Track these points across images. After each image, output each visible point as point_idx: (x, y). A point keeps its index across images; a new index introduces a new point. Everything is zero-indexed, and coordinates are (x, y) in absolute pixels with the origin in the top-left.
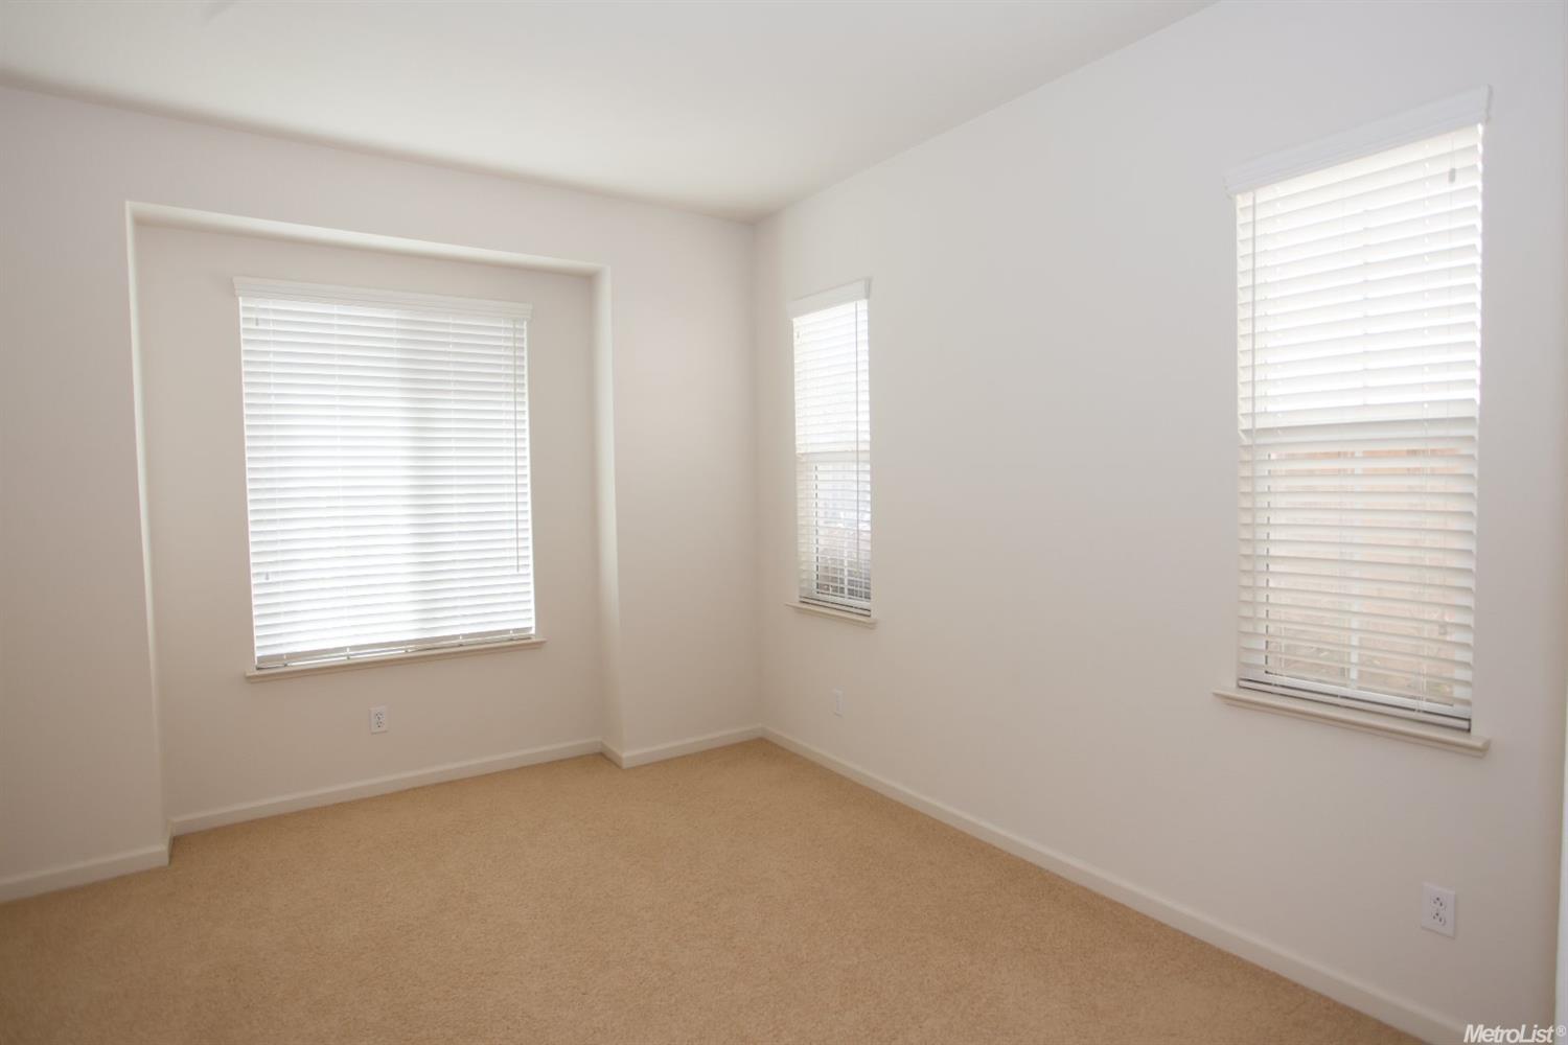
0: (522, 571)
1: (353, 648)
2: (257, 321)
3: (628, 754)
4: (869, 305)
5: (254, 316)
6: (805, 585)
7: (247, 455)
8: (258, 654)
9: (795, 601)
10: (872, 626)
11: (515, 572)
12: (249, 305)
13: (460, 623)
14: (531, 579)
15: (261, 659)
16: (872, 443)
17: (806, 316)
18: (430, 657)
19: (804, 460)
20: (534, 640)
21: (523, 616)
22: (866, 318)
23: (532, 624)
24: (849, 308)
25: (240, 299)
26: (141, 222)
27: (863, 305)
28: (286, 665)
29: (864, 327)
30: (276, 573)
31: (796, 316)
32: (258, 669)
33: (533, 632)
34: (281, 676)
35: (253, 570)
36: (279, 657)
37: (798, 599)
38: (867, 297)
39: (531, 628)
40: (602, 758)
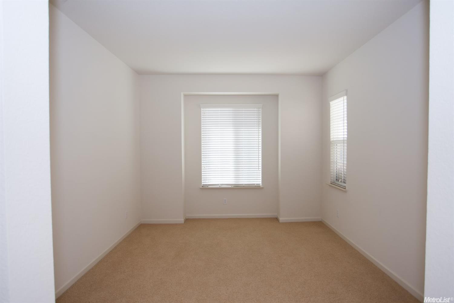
0: (259, 170)
1: (221, 184)
2: (204, 113)
3: (281, 219)
4: (347, 97)
5: (204, 112)
6: (332, 179)
7: (202, 141)
8: (202, 184)
9: (329, 182)
10: (345, 192)
11: (258, 170)
12: (204, 110)
13: (244, 181)
14: (261, 172)
15: (203, 185)
16: (347, 138)
17: (333, 101)
18: (237, 188)
19: (333, 142)
20: (261, 187)
21: (258, 181)
22: (346, 101)
23: (261, 183)
24: (342, 99)
25: (202, 109)
26: (185, 96)
27: (345, 97)
28: (207, 187)
29: (346, 104)
30: (206, 167)
31: (331, 101)
32: (202, 187)
33: (261, 185)
34: (206, 188)
35: (202, 166)
36: (206, 185)
37: (330, 182)
38: (346, 95)
39: (260, 184)
40: (277, 219)
